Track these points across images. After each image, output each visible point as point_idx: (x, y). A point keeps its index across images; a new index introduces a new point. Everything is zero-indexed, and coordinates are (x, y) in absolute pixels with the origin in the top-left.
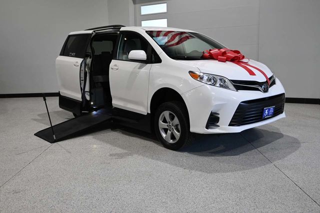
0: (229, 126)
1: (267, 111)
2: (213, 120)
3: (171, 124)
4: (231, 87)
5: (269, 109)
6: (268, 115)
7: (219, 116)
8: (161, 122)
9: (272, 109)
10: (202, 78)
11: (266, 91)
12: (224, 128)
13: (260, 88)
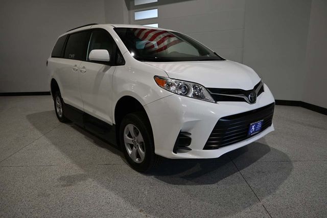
0: (204, 149)
1: (253, 127)
2: (183, 141)
3: (136, 140)
4: (209, 97)
5: (256, 125)
6: (255, 131)
7: (191, 136)
8: (126, 136)
9: (259, 124)
10: (169, 85)
11: (253, 101)
12: (197, 152)
13: (245, 98)
